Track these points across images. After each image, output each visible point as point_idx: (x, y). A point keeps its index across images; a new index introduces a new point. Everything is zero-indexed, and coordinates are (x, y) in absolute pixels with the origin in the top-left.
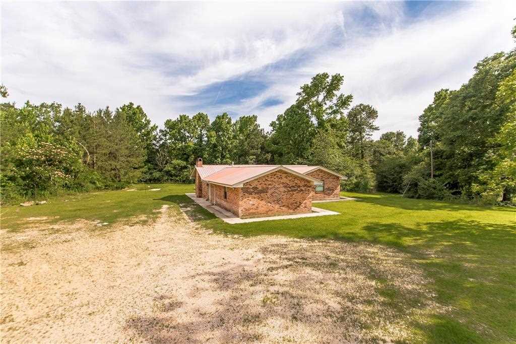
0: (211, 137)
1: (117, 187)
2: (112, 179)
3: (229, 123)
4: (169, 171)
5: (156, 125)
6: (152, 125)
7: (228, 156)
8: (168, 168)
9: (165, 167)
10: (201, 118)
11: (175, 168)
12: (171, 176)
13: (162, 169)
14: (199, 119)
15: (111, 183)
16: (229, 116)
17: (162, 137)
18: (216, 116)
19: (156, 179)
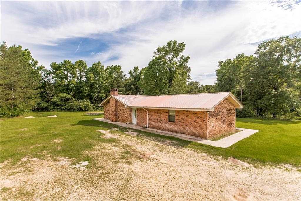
0: (91, 77)
1: (12, 115)
2: (8, 108)
3: (102, 68)
4: (57, 102)
5: (43, 66)
6: (39, 65)
7: (103, 91)
8: (55, 99)
9: (52, 98)
10: (81, 64)
11: (61, 100)
12: (58, 105)
13: (49, 101)
14: (80, 65)
15: (7, 112)
16: (102, 64)
17: (46, 75)
18: (93, 63)
19: (44, 108)
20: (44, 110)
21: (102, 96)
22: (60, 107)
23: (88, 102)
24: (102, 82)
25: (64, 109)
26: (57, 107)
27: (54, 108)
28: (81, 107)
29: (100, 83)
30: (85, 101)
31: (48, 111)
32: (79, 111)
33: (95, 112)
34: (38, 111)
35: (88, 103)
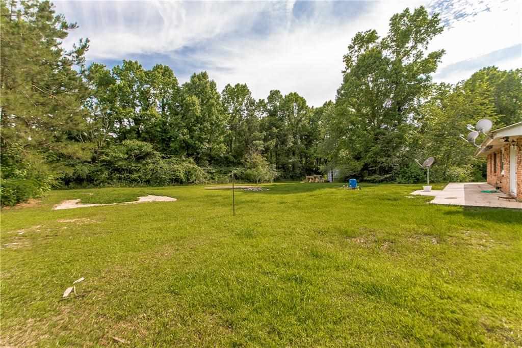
19: (85, 177)
20: (85, 183)
21: (220, 148)
22: (126, 174)
23: (190, 162)
24: (217, 118)
25: (135, 180)
26: (117, 175)
27: (110, 178)
28: (178, 174)
29: (214, 117)
30: (183, 161)
31: (96, 186)
32: (174, 185)
33: (209, 185)
34: (66, 187)
35: (191, 166)
